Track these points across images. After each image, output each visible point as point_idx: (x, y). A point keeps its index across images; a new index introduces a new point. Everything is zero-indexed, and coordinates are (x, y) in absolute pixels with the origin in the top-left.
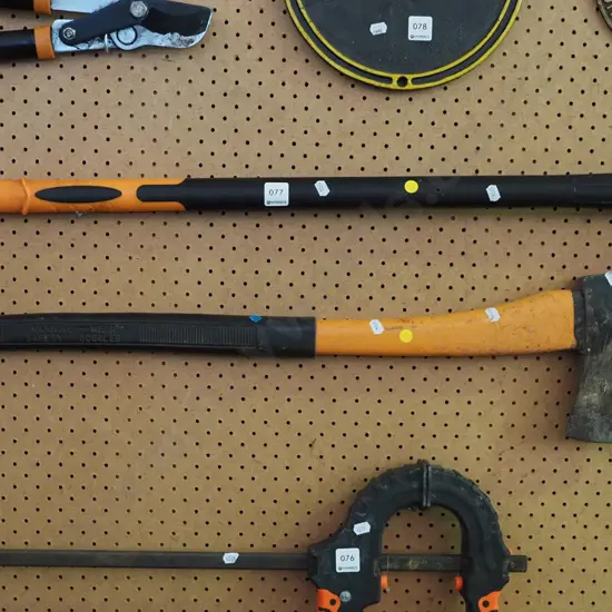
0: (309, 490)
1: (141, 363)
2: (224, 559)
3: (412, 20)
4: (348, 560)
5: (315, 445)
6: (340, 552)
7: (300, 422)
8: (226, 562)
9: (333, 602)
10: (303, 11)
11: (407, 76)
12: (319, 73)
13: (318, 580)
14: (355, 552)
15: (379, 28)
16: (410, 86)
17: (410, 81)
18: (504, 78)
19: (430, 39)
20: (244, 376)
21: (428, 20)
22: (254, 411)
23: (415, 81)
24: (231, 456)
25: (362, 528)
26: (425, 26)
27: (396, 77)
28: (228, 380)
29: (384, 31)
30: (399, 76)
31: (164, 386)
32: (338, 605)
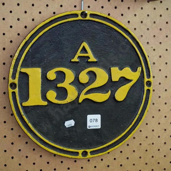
3: (89, 117)
10: (24, 117)
11: (87, 150)
12: (34, 150)
15: (70, 123)
16: (89, 156)
17: (89, 153)
18: (140, 144)
19: (100, 127)
21: (98, 117)
23: (92, 153)
26: (97, 120)
27: (81, 151)
29: (73, 125)
30: (83, 150)
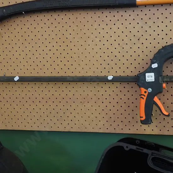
0: (139, 56)
1: (80, 14)
2: (108, 78)
4: (150, 77)
5: (140, 39)
6: (147, 74)
7: (134, 31)
8: (109, 79)
9: (145, 92)
13: (140, 85)
14: (153, 74)
20: (114, 16)
22: (118, 28)
24: (111, 44)
25: (155, 66)
28: (109, 18)
31: (88, 22)
32: (147, 93)
